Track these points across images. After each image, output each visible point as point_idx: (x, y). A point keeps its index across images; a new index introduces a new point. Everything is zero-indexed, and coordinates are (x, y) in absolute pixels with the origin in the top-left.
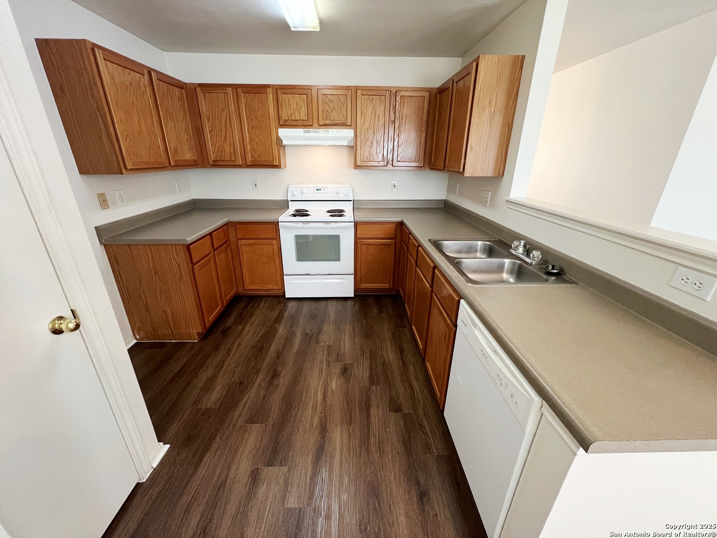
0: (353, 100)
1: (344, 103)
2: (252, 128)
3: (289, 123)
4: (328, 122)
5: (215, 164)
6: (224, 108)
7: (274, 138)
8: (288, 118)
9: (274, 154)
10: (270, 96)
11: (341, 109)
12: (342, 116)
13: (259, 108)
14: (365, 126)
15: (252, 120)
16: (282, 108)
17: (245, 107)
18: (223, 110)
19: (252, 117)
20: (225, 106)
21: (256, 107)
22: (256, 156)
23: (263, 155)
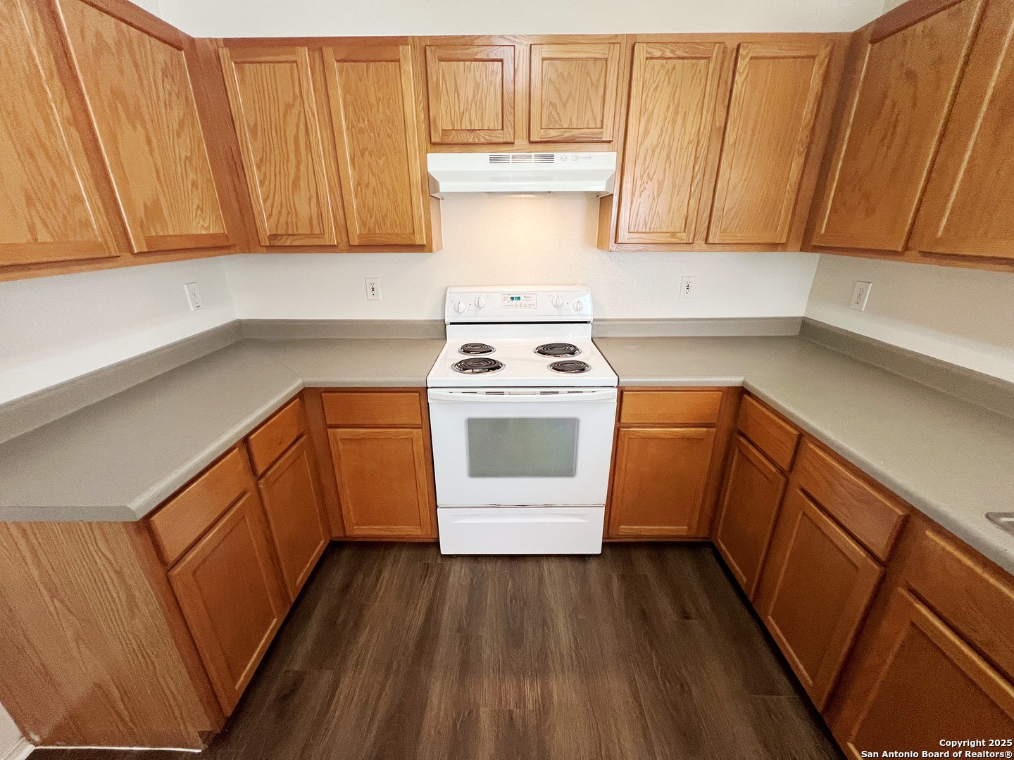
0: (621, 73)
1: (598, 80)
2: (363, 155)
3: (453, 138)
4: (553, 134)
5: (272, 243)
6: (291, 100)
7: (417, 177)
8: (452, 123)
9: (416, 218)
10: (408, 67)
11: (589, 98)
12: (589, 115)
13: (378, 100)
14: (647, 144)
15: (361, 131)
16: (438, 98)
17: (345, 98)
18: (289, 107)
19: (361, 125)
20: (295, 97)
21: (372, 99)
22: (371, 224)
23: (388, 223)
